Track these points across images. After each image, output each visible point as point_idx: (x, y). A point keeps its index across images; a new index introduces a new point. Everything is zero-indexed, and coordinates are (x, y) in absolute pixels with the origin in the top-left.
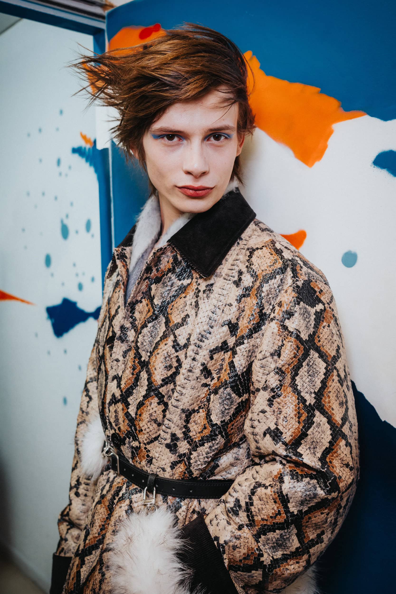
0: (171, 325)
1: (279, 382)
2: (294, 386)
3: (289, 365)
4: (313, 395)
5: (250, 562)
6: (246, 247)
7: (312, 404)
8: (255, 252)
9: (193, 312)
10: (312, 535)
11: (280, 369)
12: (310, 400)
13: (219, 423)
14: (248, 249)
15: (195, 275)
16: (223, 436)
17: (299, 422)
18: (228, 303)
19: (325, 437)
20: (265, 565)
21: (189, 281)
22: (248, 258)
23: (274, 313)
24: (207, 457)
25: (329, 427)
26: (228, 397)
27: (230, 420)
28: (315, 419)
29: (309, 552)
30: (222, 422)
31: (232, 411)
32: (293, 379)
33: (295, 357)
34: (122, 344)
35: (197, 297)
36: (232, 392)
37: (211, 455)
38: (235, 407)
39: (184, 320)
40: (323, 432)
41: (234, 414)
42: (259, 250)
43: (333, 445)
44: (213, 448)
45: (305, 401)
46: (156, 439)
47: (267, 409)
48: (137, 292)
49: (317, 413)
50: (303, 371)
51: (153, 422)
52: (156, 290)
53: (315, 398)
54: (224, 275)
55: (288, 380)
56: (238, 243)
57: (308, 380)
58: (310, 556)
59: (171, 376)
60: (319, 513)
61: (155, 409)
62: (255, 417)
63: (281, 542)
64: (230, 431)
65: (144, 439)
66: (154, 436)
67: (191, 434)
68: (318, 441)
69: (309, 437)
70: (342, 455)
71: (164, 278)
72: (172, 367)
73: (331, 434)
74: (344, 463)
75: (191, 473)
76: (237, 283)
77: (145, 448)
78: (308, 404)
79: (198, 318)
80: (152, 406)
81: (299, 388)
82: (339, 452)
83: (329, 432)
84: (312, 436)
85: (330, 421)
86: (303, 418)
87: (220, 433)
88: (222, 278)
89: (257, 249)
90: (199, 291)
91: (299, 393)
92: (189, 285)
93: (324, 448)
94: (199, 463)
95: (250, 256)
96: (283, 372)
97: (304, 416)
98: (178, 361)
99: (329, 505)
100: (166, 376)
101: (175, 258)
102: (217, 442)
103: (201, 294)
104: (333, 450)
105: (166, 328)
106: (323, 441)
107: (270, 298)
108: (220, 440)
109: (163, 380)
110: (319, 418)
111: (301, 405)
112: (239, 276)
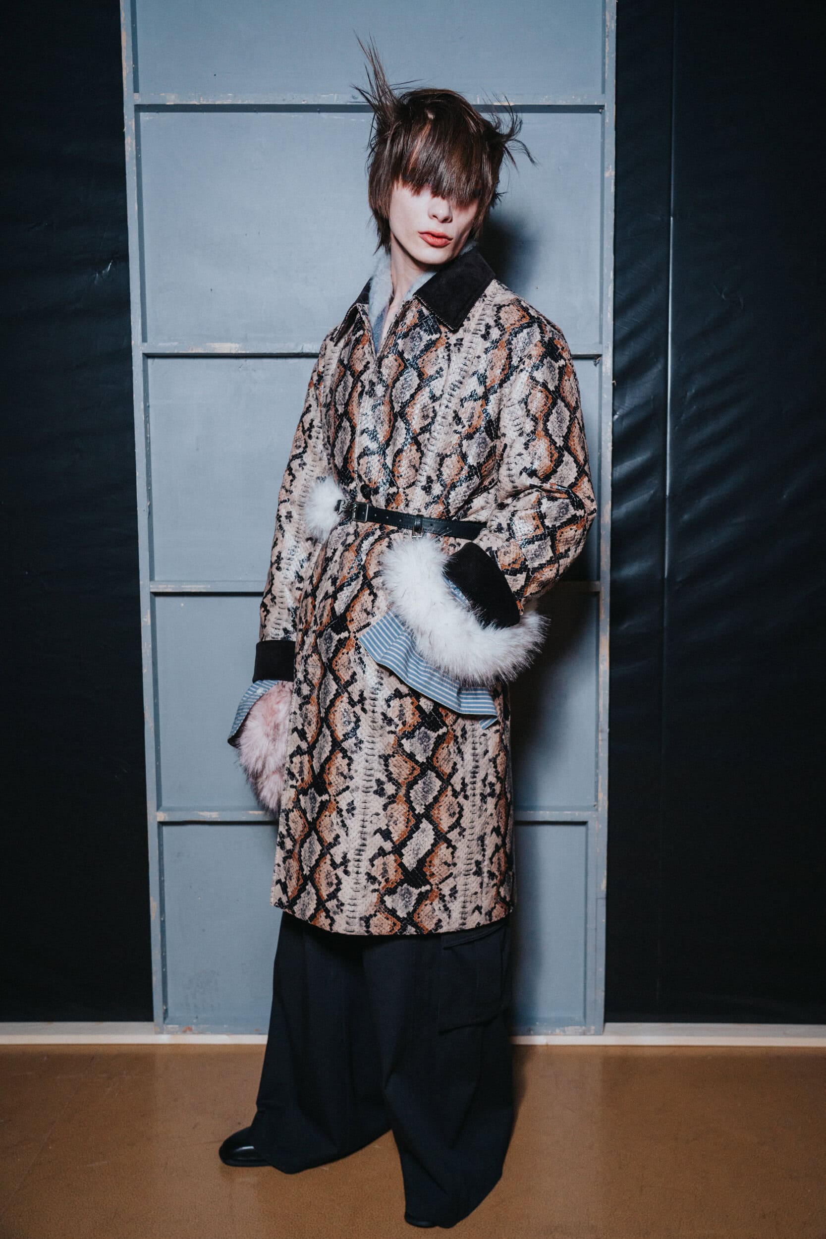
0: (425, 377)
1: (533, 428)
2: (546, 430)
3: (541, 412)
4: (562, 439)
5: (517, 566)
6: (493, 303)
7: (561, 445)
8: (503, 308)
9: (446, 366)
10: (562, 549)
11: (535, 416)
12: (560, 442)
13: (475, 464)
14: (495, 305)
15: (443, 329)
16: (478, 477)
17: (551, 461)
18: (477, 356)
19: (572, 474)
20: (529, 569)
21: (438, 336)
22: (496, 313)
23: (524, 364)
24: (465, 496)
25: (575, 465)
26: (483, 441)
27: (484, 462)
28: (564, 459)
29: (559, 562)
30: (477, 463)
31: (486, 454)
32: (545, 425)
33: (545, 405)
34: (370, 399)
35: (449, 350)
36: (487, 436)
37: (468, 493)
38: (488, 451)
39: (439, 372)
40: (571, 469)
41: (487, 457)
42: (506, 307)
43: (578, 480)
44: (470, 487)
45: (556, 443)
46: (414, 483)
47: (524, 451)
48: (386, 346)
49: (566, 453)
50: (553, 418)
51: (412, 468)
52: (404, 345)
53: (563, 441)
54: (472, 330)
55: (541, 426)
56: (484, 300)
57: (557, 425)
58: (559, 566)
59: (428, 425)
60: (569, 529)
61: (414, 456)
62: (512, 460)
63: (538, 553)
64: (484, 472)
65: (403, 484)
66: (412, 481)
67: (444, 478)
68: (566, 476)
69: (558, 473)
70: (585, 489)
71: (411, 333)
72: (429, 417)
73: (577, 472)
74: (586, 495)
75: (448, 511)
76: (485, 337)
77: (404, 492)
78: (558, 445)
79: (451, 369)
80: (412, 453)
81: (550, 432)
82: (582, 486)
83: (575, 470)
84: (561, 473)
85: (576, 461)
86: (554, 458)
87: (476, 473)
88: (471, 333)
89: (504, 306)
90: (450, 345)
91: (550, 436)
92: (437, 339)
93: (570, 482)
94: (457, 502)
95: (498, 312)
96: (537, 419)
97: (556, 456)
98: (434, 411)
99: (577, 523)
100: (423, 425)
101: (420, 313)
102: (473, 481)
103: (452, 348)
104: (577, 484)
105: (421, 380)
106: (570, 477)
107: (517, 351)
108: (476, 480)
109: (421, 429)
110: (567, 458)
111: (553, 447)
112: (486, 330)
